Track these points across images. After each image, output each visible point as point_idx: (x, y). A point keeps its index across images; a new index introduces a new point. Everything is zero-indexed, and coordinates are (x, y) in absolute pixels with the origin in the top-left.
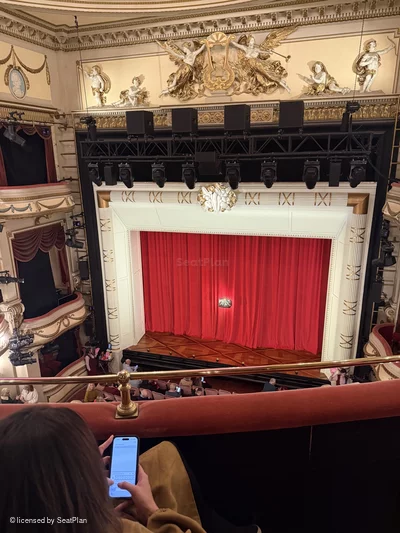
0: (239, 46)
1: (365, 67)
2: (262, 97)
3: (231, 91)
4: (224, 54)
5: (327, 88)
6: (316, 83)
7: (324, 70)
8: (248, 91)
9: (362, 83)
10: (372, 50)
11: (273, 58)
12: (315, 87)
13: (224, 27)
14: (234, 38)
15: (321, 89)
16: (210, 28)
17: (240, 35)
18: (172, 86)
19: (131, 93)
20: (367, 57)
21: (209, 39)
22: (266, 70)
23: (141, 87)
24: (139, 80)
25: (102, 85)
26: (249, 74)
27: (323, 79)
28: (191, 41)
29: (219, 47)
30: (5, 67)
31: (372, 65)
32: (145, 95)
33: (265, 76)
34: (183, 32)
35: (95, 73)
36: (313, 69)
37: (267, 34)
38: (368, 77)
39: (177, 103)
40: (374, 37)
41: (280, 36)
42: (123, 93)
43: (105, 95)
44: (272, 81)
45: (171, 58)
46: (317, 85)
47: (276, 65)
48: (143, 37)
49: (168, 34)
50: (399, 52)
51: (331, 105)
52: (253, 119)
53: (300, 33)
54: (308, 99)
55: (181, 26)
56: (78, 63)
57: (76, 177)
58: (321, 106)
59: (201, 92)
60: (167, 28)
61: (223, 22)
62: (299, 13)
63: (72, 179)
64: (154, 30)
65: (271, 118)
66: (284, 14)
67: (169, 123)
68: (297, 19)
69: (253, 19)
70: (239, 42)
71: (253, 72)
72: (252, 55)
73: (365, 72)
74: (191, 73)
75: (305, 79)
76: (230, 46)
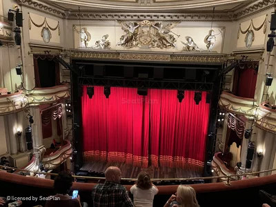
0: (155, 27)
1: (209, 41)
2: (164, 50)
3: (151, 46)
4: (148, 29)
5: (194, 48)
7: (192, 41)
8: (158, 46)
9: (208, 48)
10: (212, 34)
11: (170, 33)
12: (188, 47)
13: (149, 18)
14: (153, 24)
15: (191, 49)
16: (141, 18)
17: (156, 22)
18: (123, 42)
19: (101, 42)
20: (210, 37)
21: (142, 22)
22: (167, 38)
23: (107, 40)
24: (106, 37)
25: (87, 37)
26: (159, 39)
27: (192, 45)
28: (133, 22)
29: (146, 26)
31: (213, 41)
32: (108, 44)
33: (167, 41)
34: (129, 18)
35: (83, 31)
36: (188, 40)
37: (167, 23)
38: (211, 45)
39: (126, 49)
41: (173, 25)
42: (97, 42)
43: (87, 42)
44: (170, 43)
45: (123, 29)
46: (190, 47)
47: (171, 37)
48: (110, 18)
49: (122, 18)
50: (224, 36)
51: (195, 56)
52: (161, 59)
53: (183, 24)
54: (185, 53)
55: (128, 16)
56: (74, 26)
57: (69, 81)
58: (191, 56)
59: (137, 45)
60: (122, 16)
61: (148, 16)
62: (183, 16)
63: (66, 82)
64: (115, 16)
65: (169, 60)
66: (176, 16)
67: (121, 58)
68: (181, 18)
69: (162, 16)
70: (155, 25)
71: (162, 39)
72: (161, 31)
73: (209, 43)
74: (132, 36)
75: (183, 43)
76: (152, 26)
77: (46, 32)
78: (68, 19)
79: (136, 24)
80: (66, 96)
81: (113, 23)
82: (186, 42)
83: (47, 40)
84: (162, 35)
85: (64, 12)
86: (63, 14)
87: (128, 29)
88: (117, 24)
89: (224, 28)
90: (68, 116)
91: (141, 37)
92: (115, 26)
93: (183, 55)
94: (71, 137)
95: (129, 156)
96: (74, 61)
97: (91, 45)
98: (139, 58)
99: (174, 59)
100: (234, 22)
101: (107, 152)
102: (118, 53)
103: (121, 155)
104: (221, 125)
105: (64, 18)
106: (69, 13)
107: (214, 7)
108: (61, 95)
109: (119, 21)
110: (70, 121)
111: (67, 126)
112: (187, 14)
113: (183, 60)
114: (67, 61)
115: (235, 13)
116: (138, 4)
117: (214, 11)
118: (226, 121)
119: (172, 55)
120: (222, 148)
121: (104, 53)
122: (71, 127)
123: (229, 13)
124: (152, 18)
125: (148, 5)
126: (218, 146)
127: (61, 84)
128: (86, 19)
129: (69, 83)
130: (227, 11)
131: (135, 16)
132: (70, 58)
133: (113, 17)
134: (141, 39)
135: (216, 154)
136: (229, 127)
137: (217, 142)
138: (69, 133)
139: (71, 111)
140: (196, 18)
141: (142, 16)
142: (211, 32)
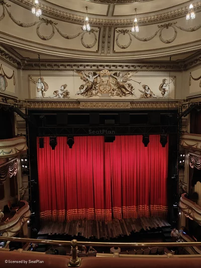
0: (114, 76)
1: (164, 89)
2: (123, 98)
3: (110, 94)
4: (107, 78)
5: (151, 95)
6: (146, 93)
7: (149, 89)
8: (118, 95)
9: (163, 95)
10: (166, 83)
11: (128, 82)
12: (146, 94)
13: (108, 68)
15: (148, 96)
16: (100, 68)
17: (115, 72)
18: (82, 91)
20: (165, 85)
21: (101, 72)
23: (65, 90)
24: (65, 86)
25: (44, 87)
26: (118, 88)
27: (149, 92)
28: (92, 72)
29: (105, 76)
31: (167, 88)
32: (67, 93)
33: (126, 89)
34: (88, 68)
35: (40, 81)
36: (145, 88)
37: (125, 73)
38: (166, 93)
39: (85, 98)
40: (166, 78)
41: (131, 74)
42: (55, 92)
43: (44, 92)
44: (128, 91)
45: (81, 78)
46: (147, 94)
47: (129, 85)
48: (68, 68)
49: (81, 68)
50: (175, 84)
51: (153, 102)
52: (122, 106)
53: (139, 73)
54: (144, 100)
55: (88, 65)
56: (29, 76)
57: (25, 133)
58: (149, 102)
59: (96, 94)
60: (81, 65)
61: (107, 66)
62: (139, 66)
63: (21, 135)
64: (75, 65)
65: (129, 107)
66: (133, 66)
67: (81, 107)
68: (138, 68)
69: (120, 66)
70: (114, 75)
71: (120, 87)
72: (120, 80)
73: (164, 91)
74: (92, 85)
75: (141, 91)
76: (111, 76)
77: (2, 80)
78: (23, 69)
79: (95, 74)
81: (71, 73)
82: (143, 90)
83: (3, 89)
84: (121, 84)
85: (20, 61)
86: (19, 63)
87: (88, 78)
88: (75, 74)
89: (175, 77)
90: (24, 172)
91: (100, 86)
92: (73, 76)
93: (142, 102)
94: (27, 197)
96: (31, 112)
97: (49, 94)
98: (100, 106)
99: (134, 106)
100: (184, 72)
101: (66, 209)
102: (78, 102)
104: (182, 167)
105: (18, 68)
106: (26, 62)
107: (171, 56)
108: (20, 148)
109: (78, 71)
110: (26, 179)
111: (23, 184)
112: (143, 65)
113: (142, 106)
114: (24, 112)
115: (186, 63)
116: (99, 54)
117: (170, 62)
118: (187, 162)
119: (132, 102)
120: (186, 188)
121: (63, 102)
122: (26, 184)
123: (180, 64)
124: (110, 67)
125: (108, 55)
126: (181, 187)
127: (16, 137)
128: (44, 70)
129: (24, 135)
130: (179, 61)
131: (94, 66)
132: (26, 109)
133: (72, 67)
134: (101, 88)
135: (183, 195)
136: (192, 167)
137: (180, 184)
138: (25, 191)
139: (28, 167)
140: (151, 68)
141: (101, 66)
142: (164, 80)
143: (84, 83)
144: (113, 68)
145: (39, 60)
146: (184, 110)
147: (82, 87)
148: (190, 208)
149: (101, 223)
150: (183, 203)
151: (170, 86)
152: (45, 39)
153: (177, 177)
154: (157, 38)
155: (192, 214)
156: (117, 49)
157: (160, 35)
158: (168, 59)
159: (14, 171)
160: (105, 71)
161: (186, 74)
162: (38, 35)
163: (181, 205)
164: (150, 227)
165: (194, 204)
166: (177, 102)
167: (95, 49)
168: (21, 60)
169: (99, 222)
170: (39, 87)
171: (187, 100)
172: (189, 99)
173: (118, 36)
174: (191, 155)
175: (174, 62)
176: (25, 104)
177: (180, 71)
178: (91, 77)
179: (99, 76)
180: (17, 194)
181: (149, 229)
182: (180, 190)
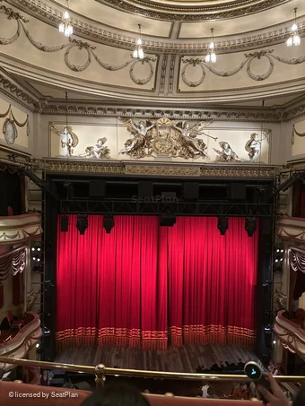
0: (177, 128)
1: (252, 149)
2: (190, 160)
3: (170, 155)
4: (167, 131)
5: (232, 158)
6: (225, 154)
7: (229, 147)
8: (182, 155)
9: (251, 157)
10: (256, 139)
11: (198, 137)
12: (225, 156)
13: (169, 115)
15: (229, 158)
16: (157, 115)
17: (178, 121)
18: (129, 148)
19: (96, 149)
20: (254, 143)
21: (159, 121)
23: (104, 145)
24: (103, 141)
25: (71, 141)
26: (183, 146)
28: (145, 121)
29: (164, 127)
30: (3, 120)
31: (257, 148)
32: (107, 151)
33: (194, 148)
34: (139, 114)
35: (66, 132)
36: (223, 146)
37: (194, 123)
39: (133, 159)
41: (203, 124)
42: (89, 148)
43: (72, 148)
44: (198, 151)
45: (129, 130)
47: (200, 142)
48: (109, 113)
49: (129, 114)
50: (270, 141)
51: (235, 168)
52: (188, 173)
53: (215, 124)
54: (221, 164)
55: (138, 111)
56: (50, 123)
57: (40, 208)
58: (229, 168)
59: (150, 154)
60: (128, 110)
61: (167, 112)
62: (215, 113)
63: (34, 211)
64: (119, 110)
65: (199, 174)
66: (206, 113)
67: (127, 172)
68: (213, 116)
69: (187, 113)
70: (177, 125)
71: (186, 144)
72: (186, 134)
73: (253, 151)
74: (144, 141)
75: (217, 151)
76: (172, 127)
77: (10, 127)
78: (42, 113)
79: (149, 124)
80: (38, 232)
81: (113, 121)
82: (221, 150)
83: (11, 140)
84: (188, 139)
85: (38, 101)
86: (36, 105)
87: (138, 129)
88: (119, 122)
89: (270, 131)
90: (35, 268)
91: (156, 141)
92: (116, 125)
93: (217, 168)
94: (38, 307)
95: (135, 332)
96: (50, 176)
97: (79, 152)
98: (155, 172)
99: (206, 173)
100: (283, 124)
101: (98, 327)
102: (122, 164)
103: (120, 332)
104: (279, 269)
105: (35, 112)
106: (47, 103)
107: (263, 100)
108: (31, 230)
109: (125, 119)
110: (38, 278)
111: (32, 288)
112: (222, 111)
113: (219, 174)
114: (40, 177)
115: (287, 110)
116: (155, 94)
117: (263, 108)
118: (287, 261)
119: (203, 167)
120: (285, 303)
121: (100, 164)
122: (38, 287)
123: (277, 111)
124: (172, 114)
125: (169, 95)
126: (278, 301)
127: (27, 213)
128: (72, 115)
129: (39, 212)
130: (275, 107)
131: (148, 111)
132: (43, 173)
133: (115, 112)
134: (158, 145)
135: (280, 313)
136: (295, 269)
137: (275, 295)
138: (35, 299)
139: (42, 260)
140: (233, 117)
141: (158, 112)
142: (253, 135)
143: (132, 137)
144: (175, 116)
145: (67, 100)
146: (283, 181)
147: (129, 143)
148: (290, 334)
149: (150, 352)
150: (280, 326)
151: (262, 144)
152: (77, 70)
153: (271, 284)
154: (243, 73)
155: (293, 344)
156: (183, 87)
157: (248, 68)
158: (260, 104)
159: (19, 265)
160: (164, 120)
161: (286, 127)
162: (67, 64)
163: (277, 329)
164: (227, 363)
165: (297, 328)
166: (273, 168)
167: (150, 86)
168: (40, 99)
169: (147, 352)
170: (65, 140)
171: (288, 167)
172: (291, 164)
173: (185, 68)
174: (292, 250)
175: (269, 109)
176: (42, 165)
177: (278, 122)
178: (143, 128)
179: (155, 127)
180: (23, 302)
181: (225, 365)
182: (276, 305)
